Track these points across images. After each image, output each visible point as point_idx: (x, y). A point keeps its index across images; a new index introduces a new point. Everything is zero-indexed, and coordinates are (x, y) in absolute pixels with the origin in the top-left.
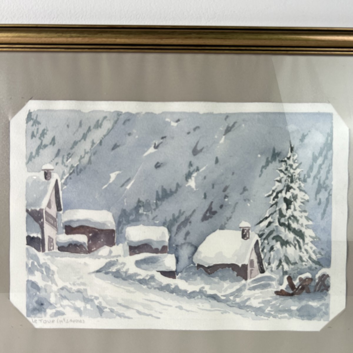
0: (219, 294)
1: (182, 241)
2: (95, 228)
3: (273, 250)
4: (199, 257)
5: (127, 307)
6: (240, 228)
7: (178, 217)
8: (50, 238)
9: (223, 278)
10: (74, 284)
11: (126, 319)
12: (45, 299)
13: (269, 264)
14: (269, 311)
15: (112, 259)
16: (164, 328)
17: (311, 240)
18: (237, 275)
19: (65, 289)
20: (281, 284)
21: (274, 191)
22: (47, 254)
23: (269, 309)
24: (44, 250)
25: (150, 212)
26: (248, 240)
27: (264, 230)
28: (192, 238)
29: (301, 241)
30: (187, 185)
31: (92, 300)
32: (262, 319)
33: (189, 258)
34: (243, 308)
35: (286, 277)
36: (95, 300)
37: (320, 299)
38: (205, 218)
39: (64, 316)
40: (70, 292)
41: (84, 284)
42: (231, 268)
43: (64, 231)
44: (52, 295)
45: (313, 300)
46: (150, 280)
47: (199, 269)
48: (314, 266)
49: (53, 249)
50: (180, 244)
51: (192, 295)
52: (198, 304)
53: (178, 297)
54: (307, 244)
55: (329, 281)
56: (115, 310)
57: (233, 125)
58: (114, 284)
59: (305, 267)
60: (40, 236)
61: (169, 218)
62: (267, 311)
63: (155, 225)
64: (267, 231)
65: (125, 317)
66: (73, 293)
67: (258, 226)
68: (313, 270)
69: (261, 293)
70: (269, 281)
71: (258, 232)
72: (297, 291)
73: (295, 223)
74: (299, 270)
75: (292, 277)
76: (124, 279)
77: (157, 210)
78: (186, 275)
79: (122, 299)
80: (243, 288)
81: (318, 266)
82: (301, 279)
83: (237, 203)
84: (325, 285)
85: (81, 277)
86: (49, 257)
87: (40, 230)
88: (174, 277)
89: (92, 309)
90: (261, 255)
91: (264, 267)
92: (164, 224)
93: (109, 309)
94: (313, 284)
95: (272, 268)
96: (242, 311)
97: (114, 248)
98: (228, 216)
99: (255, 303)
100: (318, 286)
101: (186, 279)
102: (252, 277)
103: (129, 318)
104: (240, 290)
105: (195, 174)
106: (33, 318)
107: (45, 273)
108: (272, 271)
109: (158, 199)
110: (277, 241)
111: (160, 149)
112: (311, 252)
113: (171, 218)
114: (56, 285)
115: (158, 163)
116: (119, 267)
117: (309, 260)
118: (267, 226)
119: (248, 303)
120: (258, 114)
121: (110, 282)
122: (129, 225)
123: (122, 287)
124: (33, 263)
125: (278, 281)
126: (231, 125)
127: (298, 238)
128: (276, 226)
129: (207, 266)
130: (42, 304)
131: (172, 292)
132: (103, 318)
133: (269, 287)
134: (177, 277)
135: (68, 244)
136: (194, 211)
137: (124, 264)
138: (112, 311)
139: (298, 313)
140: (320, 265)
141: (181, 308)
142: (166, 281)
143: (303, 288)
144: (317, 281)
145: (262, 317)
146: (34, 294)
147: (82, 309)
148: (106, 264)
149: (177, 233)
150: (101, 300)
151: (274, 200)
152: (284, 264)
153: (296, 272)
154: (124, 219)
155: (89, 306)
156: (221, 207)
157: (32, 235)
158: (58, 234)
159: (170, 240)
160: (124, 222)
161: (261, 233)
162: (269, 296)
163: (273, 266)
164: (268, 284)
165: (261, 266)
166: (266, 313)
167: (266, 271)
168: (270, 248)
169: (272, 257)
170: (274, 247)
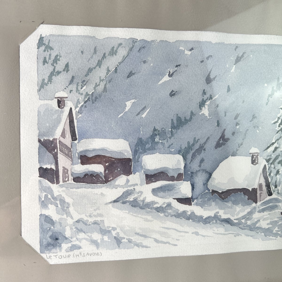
0: (232, 218)
1: (198, 168)
2: (111, 158)
3: (279, 174)
4: (213, 184)
5: (145, 236)
6: (250, 154)
7: (193, 145)
8: (64, 168)
9: (235, 203)
10: (90, 216)
11: (145, 249)
12: (60, 233)
13: (276, 187)
14: (277, 231)
15: (129, 188)
16: (182, 254)
18: (248, 199)
19: (81, 222)
21: (279, 118)
22: (62, 186)
23: (276, 229)
24: (58, 182)
25: (166, 140)
26: (257, 165)
27: (271, 155)
28: (207, 165)
30: (200, 114)
31: (109, 232)
32: (271, 239)
33: (204, 184)
34: (253, 230)
36: (112, 231)
38: (218, 145)
39: (81, 250)
40: (86, 224)
41: (101, 215)
42: (242, 193)
43: (80, 161)
44: (68, 229)
46: (167, 208)
47: (214, 195)
49: (68, 180)
50: (195, 171)
51: (207, 221)
52: (213, 229)
53: (194, 223)
56: (133, 240)
57: (242, 56)
58: (131, 213)
60: (53, 167)
61: (184, 145)
62: (274, 232)
63: (171, 153)
64: (273, 156)
65: (143, 247)
66: (89, 225)
67: (266, 151)
69: (269, 214)
70: (276, 203)
71: (266, 158)
76: (141, 208)
77: (172, 138)
78: (201, 201)
79: (140, 229)
80: (254, 210)
83: (248, 130)
85: (98, 209)
86: (64, 188)
87: (54, 161)
88: (190, 204)
89: (110, 241)
90: (268, 179)
91: (272, 190)
92: (179, 152)
93: (127, 239)
95: (278, 190)
96: (253, 233)
97: (131, 177)
98: (240, 142)
99: (264, 224)
101: (202, 205)
102: (261, 200)
103: (146, 247)
104: (251, 213)
105: (208, 103)
106: (47, 254)
107: (59, 206)
108: (278, 193)
109: (173, 127)
111: (174, 77)
113: (186, 146)
114: (72, 218)
115: (173, 91)
116: (136, 195)
118: (273, 152)
119: (257, 225)
120: (265, 45)
121: (127, 212)
122: (145, 154)
123: (140, 216)
124: (46, 196)
126: (240, 56)
129: (220, 192)
130: (57, 239)
131: (188, 219)
132: (121, 249)
133: (276, 209)
134: (193, 203)
135: (84, 174)
136: (208, 138)
137: (141, 192)
138: (130, 241)
141: (197, 234)
142: (182, 207)
145: (271, 237)
146: (48, 229)
147: (99, 241)
148: (123, 194)
149: (191, 161)
150: (118, 230)
151: (279, 126)
154: (140, 147)
155: (106, 238)
156: (233, 134)
157: (45, 167)
158: (73, 164)
159: (185, 167)
160: (141, 150)
161: (268, 158)
162: (276, 217)
163: (279, 189)
164: (275, 206)
165: (269, 189)
166: (274, 234)
167: (273, 194)
168: (276, 172)
169: (278, 180)
170: (279, 171)
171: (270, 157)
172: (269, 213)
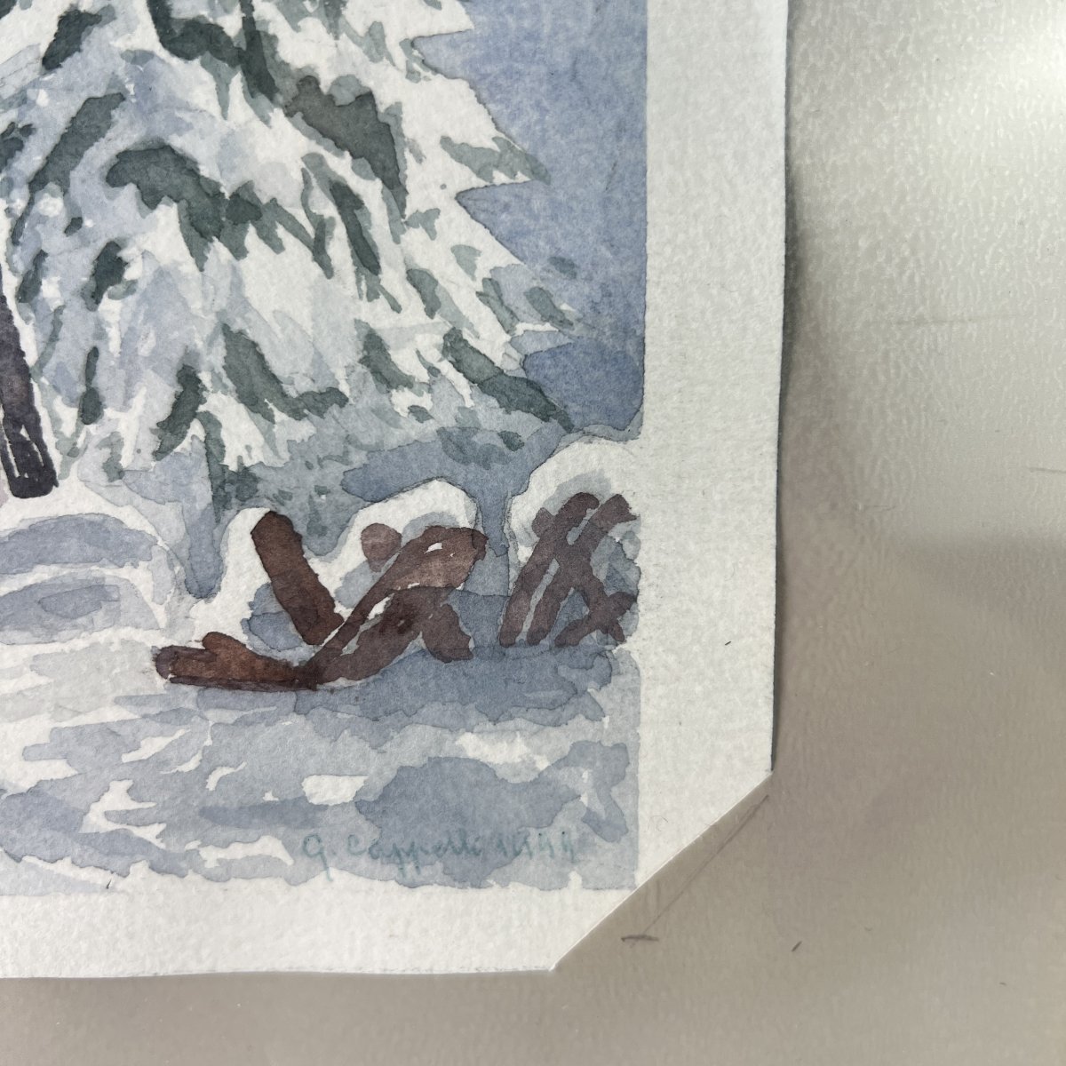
3: (120, 288)
13: (90, 408)
14: (123, 817)
17: (464, 178)
20: (205, 590)
23: (118, 798)
27: (22, 99)
29: (370, 191)
32: (70, 886)
35: (247, 519)
37: (553, 706)
45: (496, 716)
48: (491, 417)
54: (427, 220)
55: (629, 549)
59: (413, 430)
62: (96, 821)
64: (53, 108)
68: (485, 459)
69: (36, 664)
70: (97, 560)
72: (351, 647)
73: (314, 26)
74: (358, 458)
75: (301, 528)
81: (524, 424)
82: (379, 542)
84: (590, 591)
90: (15, 335)
91: (48, 437)
94: (490, 579)
95: (113, 442)
100: (538, 596)
108: (114, 471)
110: (150, 199)
112: (462, 292)
117: (446, 367)
118: (51, 61)
125: (173, 556)
127: (341, 165)
128: (139, 58)
133: (99, 616)
139: (368, 834)
140: (546, 412)
143: (401, 621)
144: (524, 553)
145: (64, 868)
152: (222, 404)
153: (334, 472)
162: (111, 697)
163: (122, 429)
164: (90, 588)
165: (23, 432)
166: (91, 840)
167: (65, 476)
168: (90, 268)
169: (114, 345)
170: (125, 254)
171: (12, 115)
172: (36, 657)
